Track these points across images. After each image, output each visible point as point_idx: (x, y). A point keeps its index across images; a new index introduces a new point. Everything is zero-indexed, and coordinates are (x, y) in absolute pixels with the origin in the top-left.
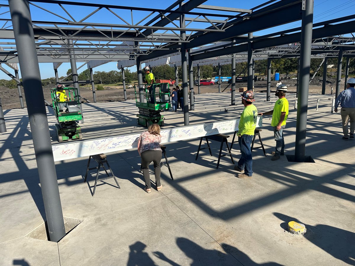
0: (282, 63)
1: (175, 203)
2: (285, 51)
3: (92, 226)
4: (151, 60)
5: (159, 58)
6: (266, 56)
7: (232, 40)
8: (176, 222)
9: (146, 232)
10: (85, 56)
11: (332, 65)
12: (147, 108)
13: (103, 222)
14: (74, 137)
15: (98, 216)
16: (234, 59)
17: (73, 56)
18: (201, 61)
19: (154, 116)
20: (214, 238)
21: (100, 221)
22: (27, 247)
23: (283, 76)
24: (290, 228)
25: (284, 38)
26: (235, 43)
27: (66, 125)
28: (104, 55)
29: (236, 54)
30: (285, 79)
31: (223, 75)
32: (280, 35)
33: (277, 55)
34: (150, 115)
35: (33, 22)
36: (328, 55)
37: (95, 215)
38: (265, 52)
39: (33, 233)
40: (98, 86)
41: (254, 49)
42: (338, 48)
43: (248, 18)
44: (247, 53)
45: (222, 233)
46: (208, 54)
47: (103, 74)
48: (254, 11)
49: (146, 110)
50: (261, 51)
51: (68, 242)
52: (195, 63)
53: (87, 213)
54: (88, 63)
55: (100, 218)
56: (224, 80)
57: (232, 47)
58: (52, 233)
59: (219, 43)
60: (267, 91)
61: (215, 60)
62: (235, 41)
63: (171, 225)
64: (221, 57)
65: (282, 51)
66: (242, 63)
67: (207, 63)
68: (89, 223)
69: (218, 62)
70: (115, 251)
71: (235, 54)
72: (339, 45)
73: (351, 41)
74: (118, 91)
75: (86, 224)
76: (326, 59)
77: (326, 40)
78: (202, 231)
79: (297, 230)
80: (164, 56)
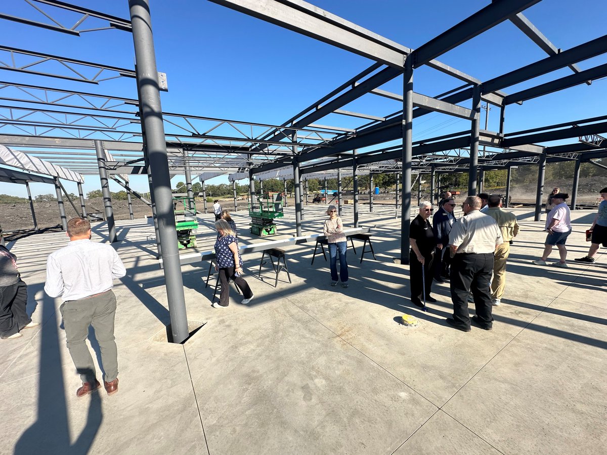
0: (381, 179)
1: (296, 304)
2: (386, 167)
3: (216, 327)
4: (262, 173)
5: (270, 171)
6: (369, 171)
7: (338, 156)
8: (299, 321)
9: (270, 330)
10: (200, 168)
11: (425, 181)
12: (260, 217)
13: (227, 323)
14: (189, 246)
15: (221, 318)
16: (340, 174)
17: (188, 168)
18: (309, 174)
19: (267, 224)
20: (336, 333)
21: (224, 322)
22: (152, 350)
23: (382, 190)
24: (404, 320)
25: (385, 155)
26: (341, 159)
27: (181, 234)
28: (219, 167)
29: (342, 168)
30: (384, 192)
31: (329, 188)
32: (381, 152)
33: (378, 171)
34: (263, 224)
35: (163, 113)
36: (422, 171)
37: (219, 317)
38: (367, 167)
39: (156, 337)
40: (208, 199)
41: (358, 165)
42: (431, 165)
43: (355, 136)
44: (352, 168)
45: (343, 328)
46: (316, 168)
47: (213, 187)
48: (357, 131)
49: (259, 219)
50: (364, 166)
51: (193, 344)
52: (303, 176)
53: (210, 316)
54: (200, 176)
55: (223, 320)
56: (329, 193)
57: (338, 162)
58: (176, 335)
59: (326, 158)
60: (370, 203)
61: (323, 174)
62: (340, 157)
63: (294, 323)
64: (328, 171)
65: (383, 167)
66: (345, 178)
67: (314, 177)
68: (213, 325)
69: (324, 176)
70: (241, 349)
71: (340, 169)
72: (432, 162)
73: (442, 159)
74: (228, 203)
75: (210, 325)
76: (420, 174)
77: (420, 158)
78: (323, 327)
79: (410, 323)
80: (275, 169)
